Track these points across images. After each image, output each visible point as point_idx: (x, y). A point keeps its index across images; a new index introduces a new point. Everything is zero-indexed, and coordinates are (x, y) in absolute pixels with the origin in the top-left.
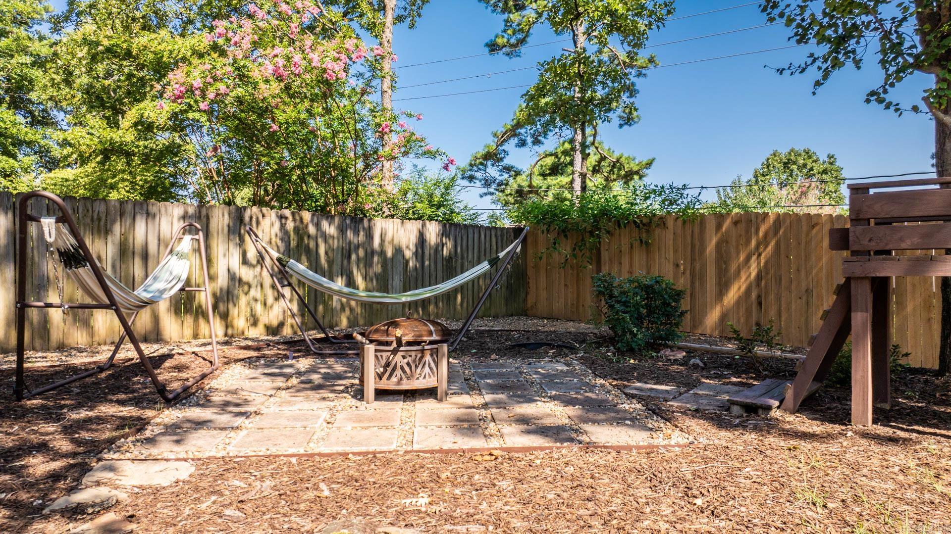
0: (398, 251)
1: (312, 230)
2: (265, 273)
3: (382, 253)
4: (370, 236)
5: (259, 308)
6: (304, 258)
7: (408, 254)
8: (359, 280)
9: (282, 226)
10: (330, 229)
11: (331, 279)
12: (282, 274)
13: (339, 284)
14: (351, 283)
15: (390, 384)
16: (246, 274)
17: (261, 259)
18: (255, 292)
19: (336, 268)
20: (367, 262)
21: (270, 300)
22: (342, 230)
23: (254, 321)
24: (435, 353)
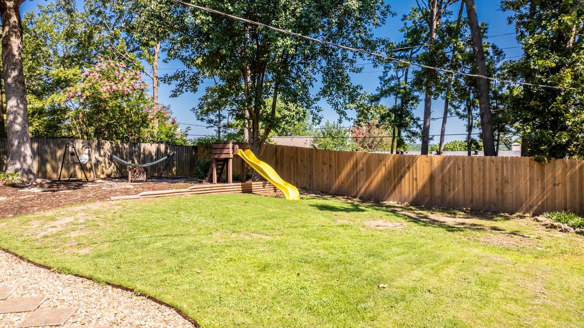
0: (150, 153)
1: (120, 146)
2: (106, 159)
3: (144, 154)
4: (140, 149)
5: (104, 169)
6: (118, 155)
7: (153, 154)
8: (136, 162)
9: (111, 145)
10: (127, 146)
11: (127, 161)
12: (111, 159)
13: (130, 162)
14: (133, 162)
15: (134, 179)
16: (101, 159)
17: (105, 156)
18: (103, 164)
19: (128, 158)
20: (139, 156)
21: (107, 167)
22: (130, 147)
23: (103, 173)
24: (143, 173)
